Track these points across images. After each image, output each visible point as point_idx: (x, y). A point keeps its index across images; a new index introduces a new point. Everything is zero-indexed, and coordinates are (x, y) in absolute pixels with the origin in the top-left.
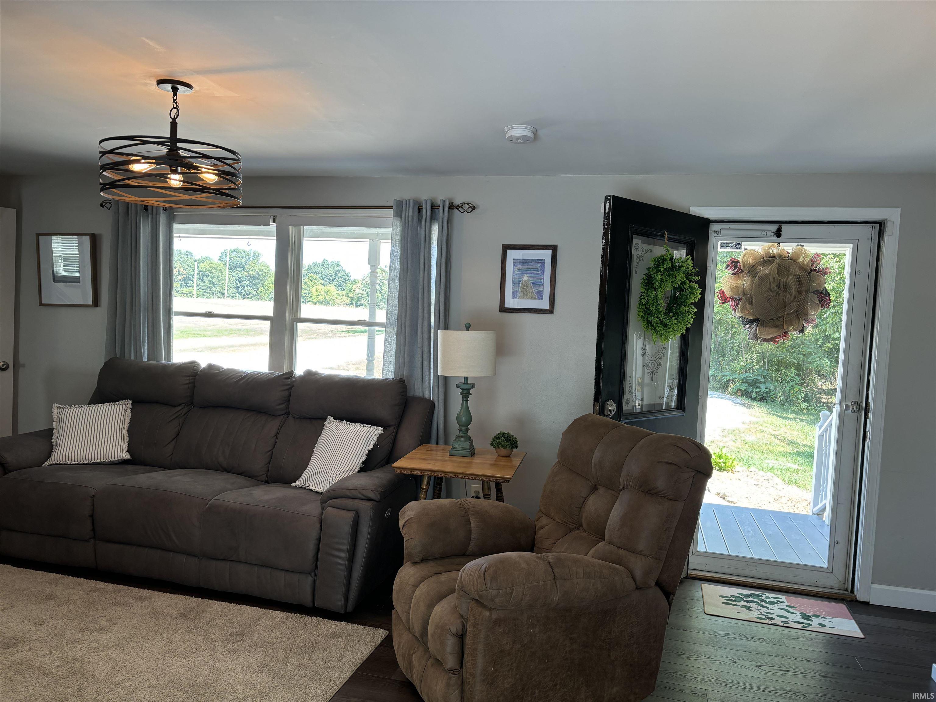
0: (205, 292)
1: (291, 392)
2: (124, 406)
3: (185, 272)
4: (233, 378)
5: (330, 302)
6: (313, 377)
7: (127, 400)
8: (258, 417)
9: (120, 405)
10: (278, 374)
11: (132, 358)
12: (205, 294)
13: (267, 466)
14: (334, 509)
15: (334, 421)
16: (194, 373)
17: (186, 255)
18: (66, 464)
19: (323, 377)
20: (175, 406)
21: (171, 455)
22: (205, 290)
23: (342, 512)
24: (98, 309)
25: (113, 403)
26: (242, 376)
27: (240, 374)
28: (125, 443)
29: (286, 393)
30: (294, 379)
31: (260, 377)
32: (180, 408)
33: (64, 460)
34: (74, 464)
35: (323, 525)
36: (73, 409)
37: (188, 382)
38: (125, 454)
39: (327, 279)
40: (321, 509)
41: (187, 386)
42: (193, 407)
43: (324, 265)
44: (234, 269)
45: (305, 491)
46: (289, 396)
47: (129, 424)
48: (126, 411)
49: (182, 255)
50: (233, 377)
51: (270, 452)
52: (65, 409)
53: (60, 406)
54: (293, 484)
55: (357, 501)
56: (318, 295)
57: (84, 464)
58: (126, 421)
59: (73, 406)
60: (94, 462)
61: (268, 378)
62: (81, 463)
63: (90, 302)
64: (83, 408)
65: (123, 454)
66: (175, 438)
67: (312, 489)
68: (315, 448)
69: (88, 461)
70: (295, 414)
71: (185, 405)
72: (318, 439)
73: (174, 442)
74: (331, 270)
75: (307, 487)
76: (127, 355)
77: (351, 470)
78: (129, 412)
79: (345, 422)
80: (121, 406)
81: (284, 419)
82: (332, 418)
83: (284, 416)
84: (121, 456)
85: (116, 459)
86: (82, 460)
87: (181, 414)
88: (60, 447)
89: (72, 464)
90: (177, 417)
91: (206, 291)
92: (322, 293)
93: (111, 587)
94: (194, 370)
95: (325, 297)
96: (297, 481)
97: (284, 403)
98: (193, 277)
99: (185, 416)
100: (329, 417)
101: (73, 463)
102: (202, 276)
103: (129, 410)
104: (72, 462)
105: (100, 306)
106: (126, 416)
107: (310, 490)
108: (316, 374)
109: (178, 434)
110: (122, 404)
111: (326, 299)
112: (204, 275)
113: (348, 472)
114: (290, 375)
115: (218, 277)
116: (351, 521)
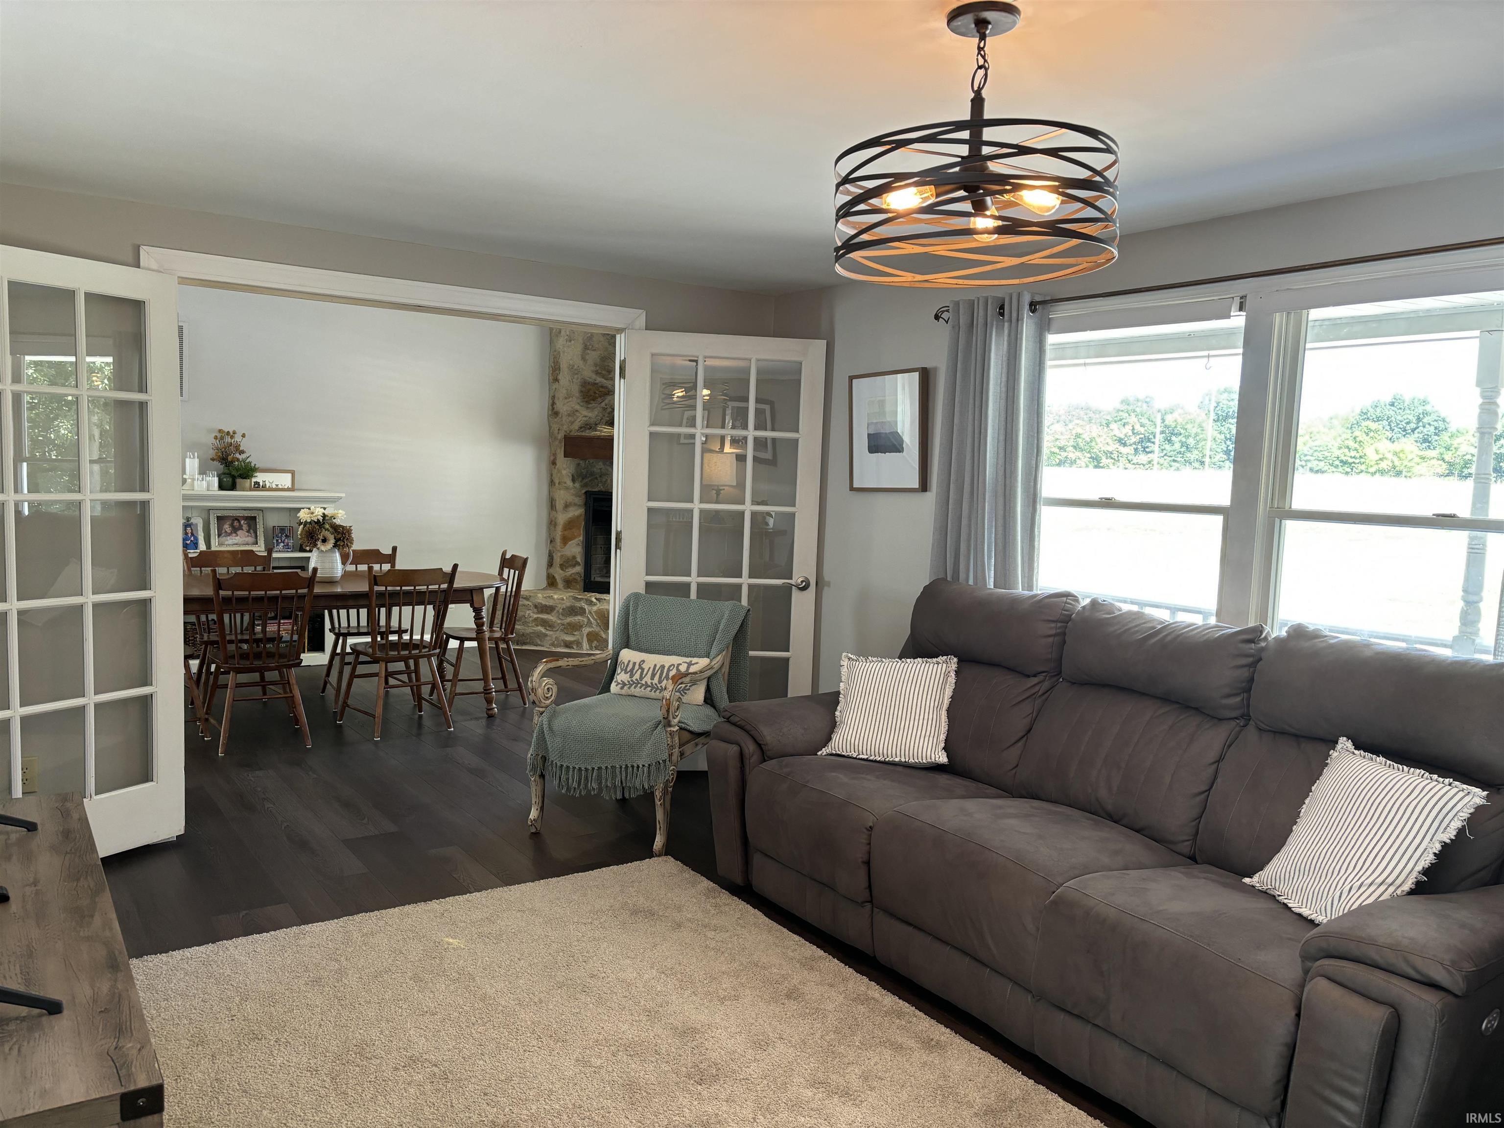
0: (1174, 461)
1: (1254, 673)
2: (945, 665)
3: (1142, 430)
4: (1137, 632)
5: (1404, 470)
6: (1306, 644)
7: (949, 656)
8: (1181, 718)
9: (938, 663)
10: (1230, 630)
11: (971, 582)
12: (1173, 464)
13: (1194, 823)
14: (1333, 985)
15: (1354, 753)
16: (1065, 615)
17: (1146, 402)
18: (851, 758)
19: (1332, 646)
20: (1028, 676)
21: (1015, 767)
22: (1173, 458)
23: (1355, 1002)
24: (928, 493)
25: (929, 660)
26: (1154, 628)
27: (1150, 625)
28: (942, 732)
29: (1245, 673)
30: (1263, 644)
31: (1190, 634)
32: (1035, 680)
33: (848, 750)
34: (861, 759)
35: (1302, 1012)
36: (868, 664)
37: (1053, 632)
38: (940, 754)
39: (1400, 430)
40: (1301, 971)
41: (1051, 639)
42: (1061, 680)
43: (1395, 405)
44: (1224, 421)
45: (1274, 906)
46: (1251, 680)
47: (950, 700)
48: (947, 675)
49: (1140, 404)
50: (1137, 629)
51: (1203, 796)
52: (857, 663)
53: (852, 656)
54: (1247, 880)
55: (1395, 980)
56: (1381, 459)
57: (876, 761)
58: (947, 693)
59: (870, 658)
60: (891, 760)
61: (1205, 638)
62: (871, 758)
63: (916, 485)
64: (883, 664)
65: (936, 753)
66: (1024, 736)
67: (1290, 905)
68: (1304, 806)
69: (882, 757)
70: (1262, 722)
71: (1046, 676)
72: (1313, 788)
73: (1020, 744)
74: (1408, 412)
75: (1279, 896)
76: (962, 576)
77: (1391, 884)
78: (952, 679)
79: (1381, 759)
80: (940, 665)
81: (1238, 729)
82: (1349, 745)
83: (1238, 721)
84: (933, 756)
85: (924, 761)
86: (873, 753)
87: (1039, 691)
88: (845, 726)
89: (859, 759)
90: (1027, 698)
91: (1176, 459)
92: (1389, 456)
93: (889, 1000)
94: (1064, 611)
95: (1393, 462)
96: (1257, 875)
97: (1240, 693)
98: (1154, 437)
99: (1044, 697)
100: (1342, 740)
101: (861, 756)
102: (1170, 434)
103: (953, 674)
104: (859, 755)
105: (930, 491)
106: (948, 684)
107: (1285, 905)
108: (1315, 635)
109: (1029, 731)
110: (941, 662)
111: (1394, 467)
112: (1172, 434)
113: (1383, 888)
114: (1258, 631)
115: (1196, 435)
116: (1377, 1029)
